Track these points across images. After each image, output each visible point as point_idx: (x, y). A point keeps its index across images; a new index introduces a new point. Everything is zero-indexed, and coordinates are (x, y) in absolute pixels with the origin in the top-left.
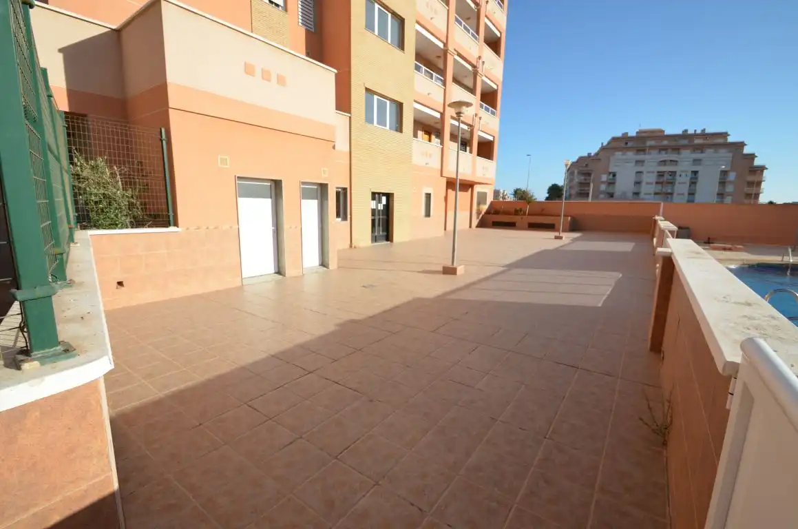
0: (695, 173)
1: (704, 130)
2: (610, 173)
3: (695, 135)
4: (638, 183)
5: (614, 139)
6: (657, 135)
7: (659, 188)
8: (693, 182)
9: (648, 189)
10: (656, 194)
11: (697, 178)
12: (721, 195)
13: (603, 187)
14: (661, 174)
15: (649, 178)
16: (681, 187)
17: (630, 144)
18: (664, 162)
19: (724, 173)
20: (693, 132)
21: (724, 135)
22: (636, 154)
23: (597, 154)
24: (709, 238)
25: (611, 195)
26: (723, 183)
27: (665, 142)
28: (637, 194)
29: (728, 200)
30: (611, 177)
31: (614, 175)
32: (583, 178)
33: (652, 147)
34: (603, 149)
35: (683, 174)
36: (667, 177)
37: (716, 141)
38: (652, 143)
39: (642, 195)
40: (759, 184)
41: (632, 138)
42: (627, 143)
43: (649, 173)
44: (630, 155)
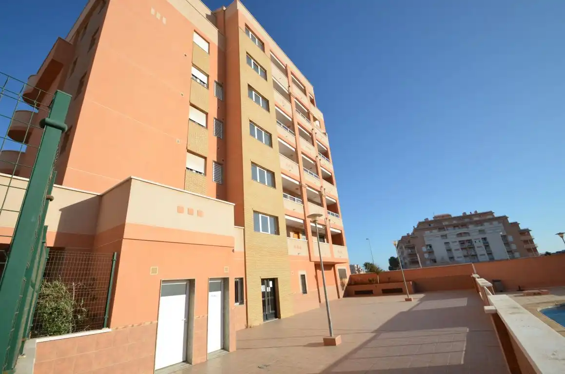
0: (485, 239)
1: (476, 212)
2: (427, 245)
3: (471, 216)
4: (449, 250)
5: (420, 223)
6: (447, 218)
7: (465, 252)
8: (487, 246)
9: (458, 254)
10: (465, 256)
11: (487, 243)
12: (510, 252)
13: (426, 256)
14: (462, 243)
15: (455, 246)
16: (480, 251)
17: (432, 225)
18: (460, 235)
19: (504, 237)
20: (470, 214)
21: (491, 213)
22: (439, 231)
23: (413, 234)
24: (519, 287)
25: (435, 261)
26: (507, 244)
27: (455, 222)
28: (452, 258)
29: (517, 255)
30: (429, 248)
31: (431, 247)
32: (410, 251)
33: (447, 226)
34: (415, 230)
35: (477, 241)
36: (467, 245)
37: (485, 218)
38: (447, 223)
39: (456, 259)
40: (531, 241)
41: (431, 221)
42: (430, 225)
43: (453, 242)
44: (435, 232)
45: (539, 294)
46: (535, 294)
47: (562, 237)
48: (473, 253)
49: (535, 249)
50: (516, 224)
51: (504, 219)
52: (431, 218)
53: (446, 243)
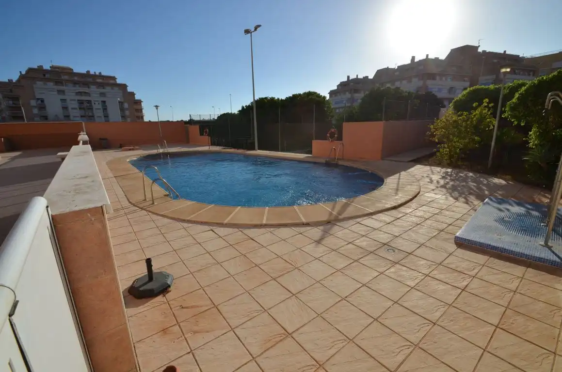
0: (104, 102)
1: (100, 73)
2: (38, 99)
3: (95, 76)
4: (65, 108)
5: (30, 70)
6: (69, 72)
7: (82, 113)
8: (105, 109)
9: (75, 113)
10: (81, 116)
11: (106, 106)
12: (123, 117)
13: (36, 111)
14: (81, 102)
15: (73, 105)
16: (98, 113)
17: (47, 76)
18: (80, 93)
19: (121, 103)
20: (94, 73)
21: (114, 78)
22: (56, 85)
23: (18, 81)
24: (121, 145)
25: (46, 118)
26: (122, 110)
27: (76, 78)
28: (67, 117)
29: (129, 120)
30: (39, 102)
31: (42, 101)
32: (11, 102)
33: (67, 81)
34: (22, 77)
35: (97, 103)
36: (85, 105)
37: (107, 82)
38: (66, 77)
39: (71, 118)
40: (141, 110)
41: (47, 71)
42: (44, 75)
43: (71, 100)
44: (51, 85)
45: (133, 150)
46: (130, 150)
47: (157, 109)
48: (90, 114)
49: (142, 117)
50: (133, 94)
51: (124, 87)
52: (47, 67)
53: (63, 100)
